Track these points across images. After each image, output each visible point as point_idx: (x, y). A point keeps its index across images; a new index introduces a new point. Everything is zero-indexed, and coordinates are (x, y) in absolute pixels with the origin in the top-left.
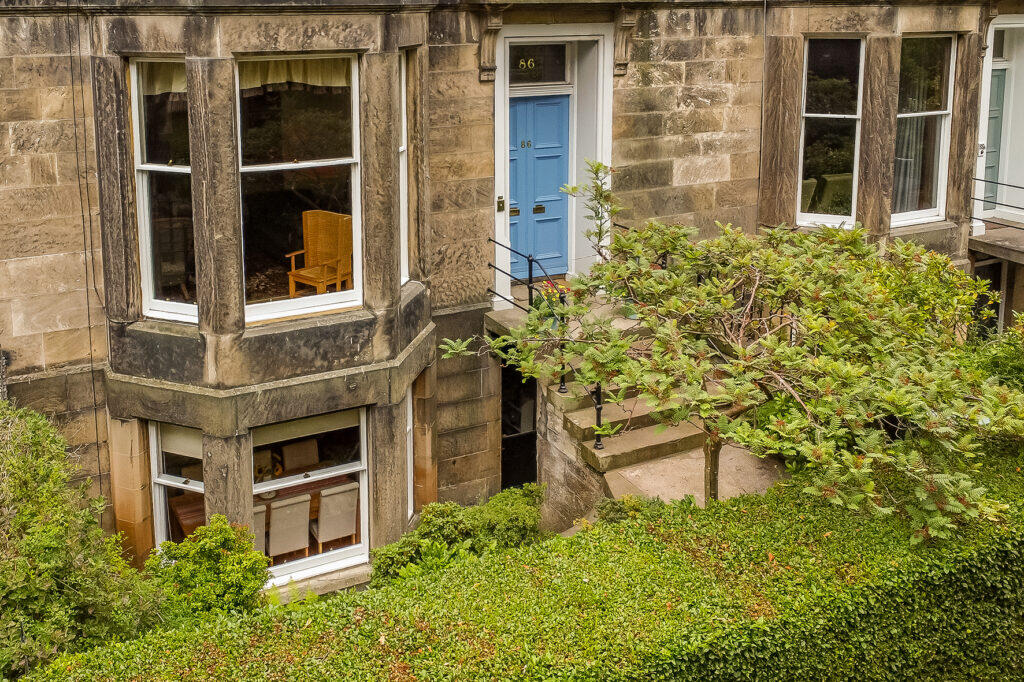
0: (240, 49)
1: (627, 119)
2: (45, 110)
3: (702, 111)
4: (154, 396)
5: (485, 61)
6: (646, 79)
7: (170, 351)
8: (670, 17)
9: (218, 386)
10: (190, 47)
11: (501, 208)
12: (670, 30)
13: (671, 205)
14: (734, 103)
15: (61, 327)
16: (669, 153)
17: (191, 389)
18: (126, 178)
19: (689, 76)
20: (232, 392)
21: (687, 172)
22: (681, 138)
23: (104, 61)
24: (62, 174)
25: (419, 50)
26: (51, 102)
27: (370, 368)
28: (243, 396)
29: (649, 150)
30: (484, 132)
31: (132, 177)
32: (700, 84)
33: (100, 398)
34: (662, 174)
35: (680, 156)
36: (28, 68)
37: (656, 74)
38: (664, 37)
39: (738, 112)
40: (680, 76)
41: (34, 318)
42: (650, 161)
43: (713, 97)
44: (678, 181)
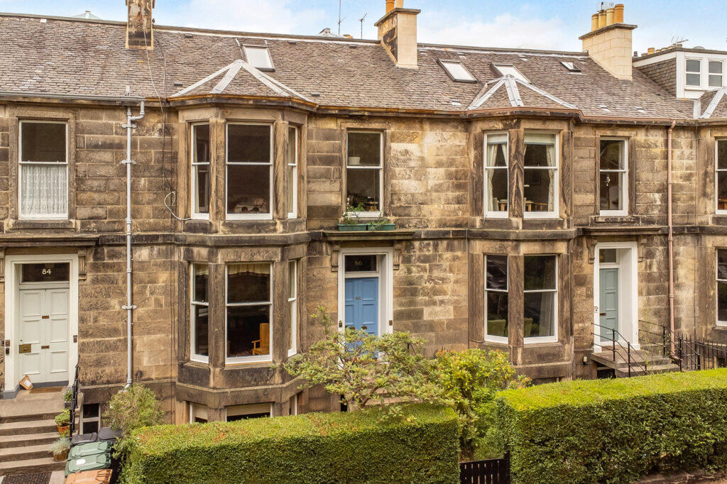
0: (227, 260)
1: (400, 289)
2: (161, 280)
3: (437, 286)
4: (191, 391)
5: (334, 263)
6: (409, 271)
7: (198, 373)
8: (420, 244)
9: (214, 388)
10: (210, 259)
11: (341, 326)
12: (420, 250)
13: (423, 328)
14: (454, 283)
15: (161, 364)
16: (422, 304)
17: (205, 389)
18: (187, 306)
19: (431, 271)
20: (219, 391)
21: (431, 313)
22: (427, 298)
23: (182, 263)
24: (166, 305)
25: (302, 259)
26: (163, 277)
27: (273, 387)
28: (223, 393)
29: (412, 303)
30: (333, 293)
31: (189, 306)
32: (436, 274)
33: (173, 393)
34: (419, 314)
35: (427, 306)
36: (156, 265)
37: (414, 269)
38: (418, 253)
39: (456, 287)
40: (426, 270)
41: (152, 359)
42: (412, 308)
43: (443, 279)
44: (426, 317)
